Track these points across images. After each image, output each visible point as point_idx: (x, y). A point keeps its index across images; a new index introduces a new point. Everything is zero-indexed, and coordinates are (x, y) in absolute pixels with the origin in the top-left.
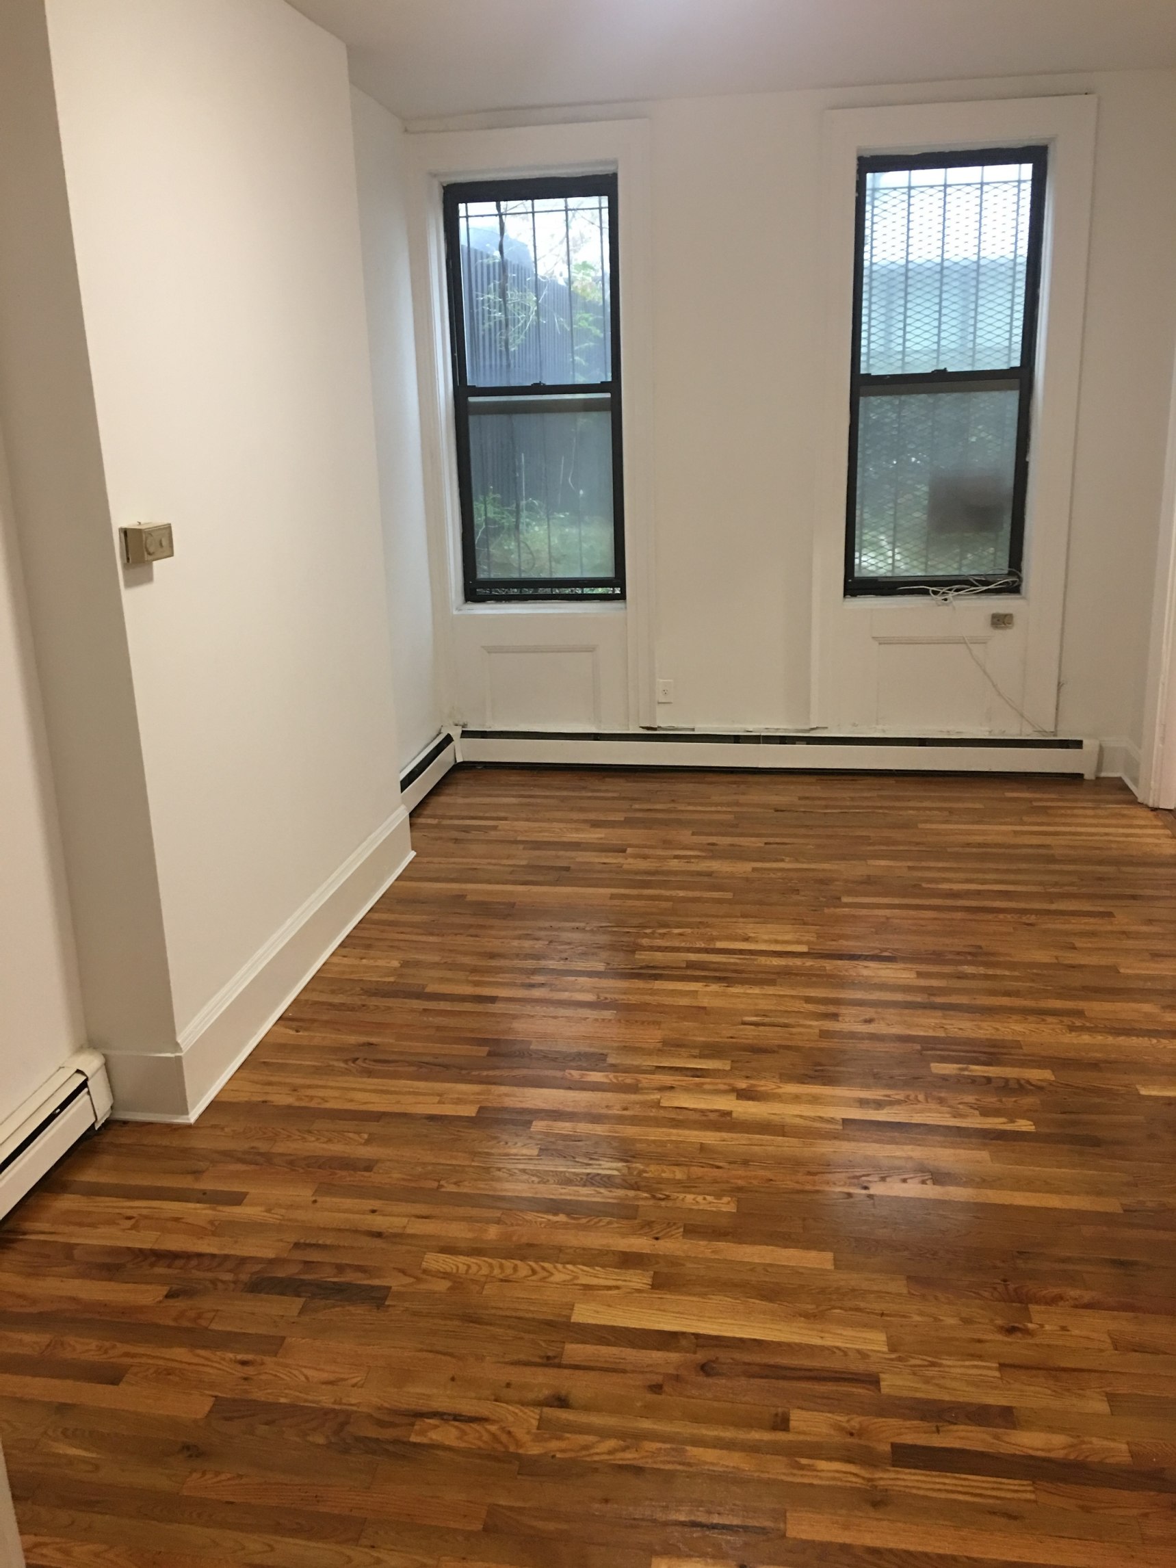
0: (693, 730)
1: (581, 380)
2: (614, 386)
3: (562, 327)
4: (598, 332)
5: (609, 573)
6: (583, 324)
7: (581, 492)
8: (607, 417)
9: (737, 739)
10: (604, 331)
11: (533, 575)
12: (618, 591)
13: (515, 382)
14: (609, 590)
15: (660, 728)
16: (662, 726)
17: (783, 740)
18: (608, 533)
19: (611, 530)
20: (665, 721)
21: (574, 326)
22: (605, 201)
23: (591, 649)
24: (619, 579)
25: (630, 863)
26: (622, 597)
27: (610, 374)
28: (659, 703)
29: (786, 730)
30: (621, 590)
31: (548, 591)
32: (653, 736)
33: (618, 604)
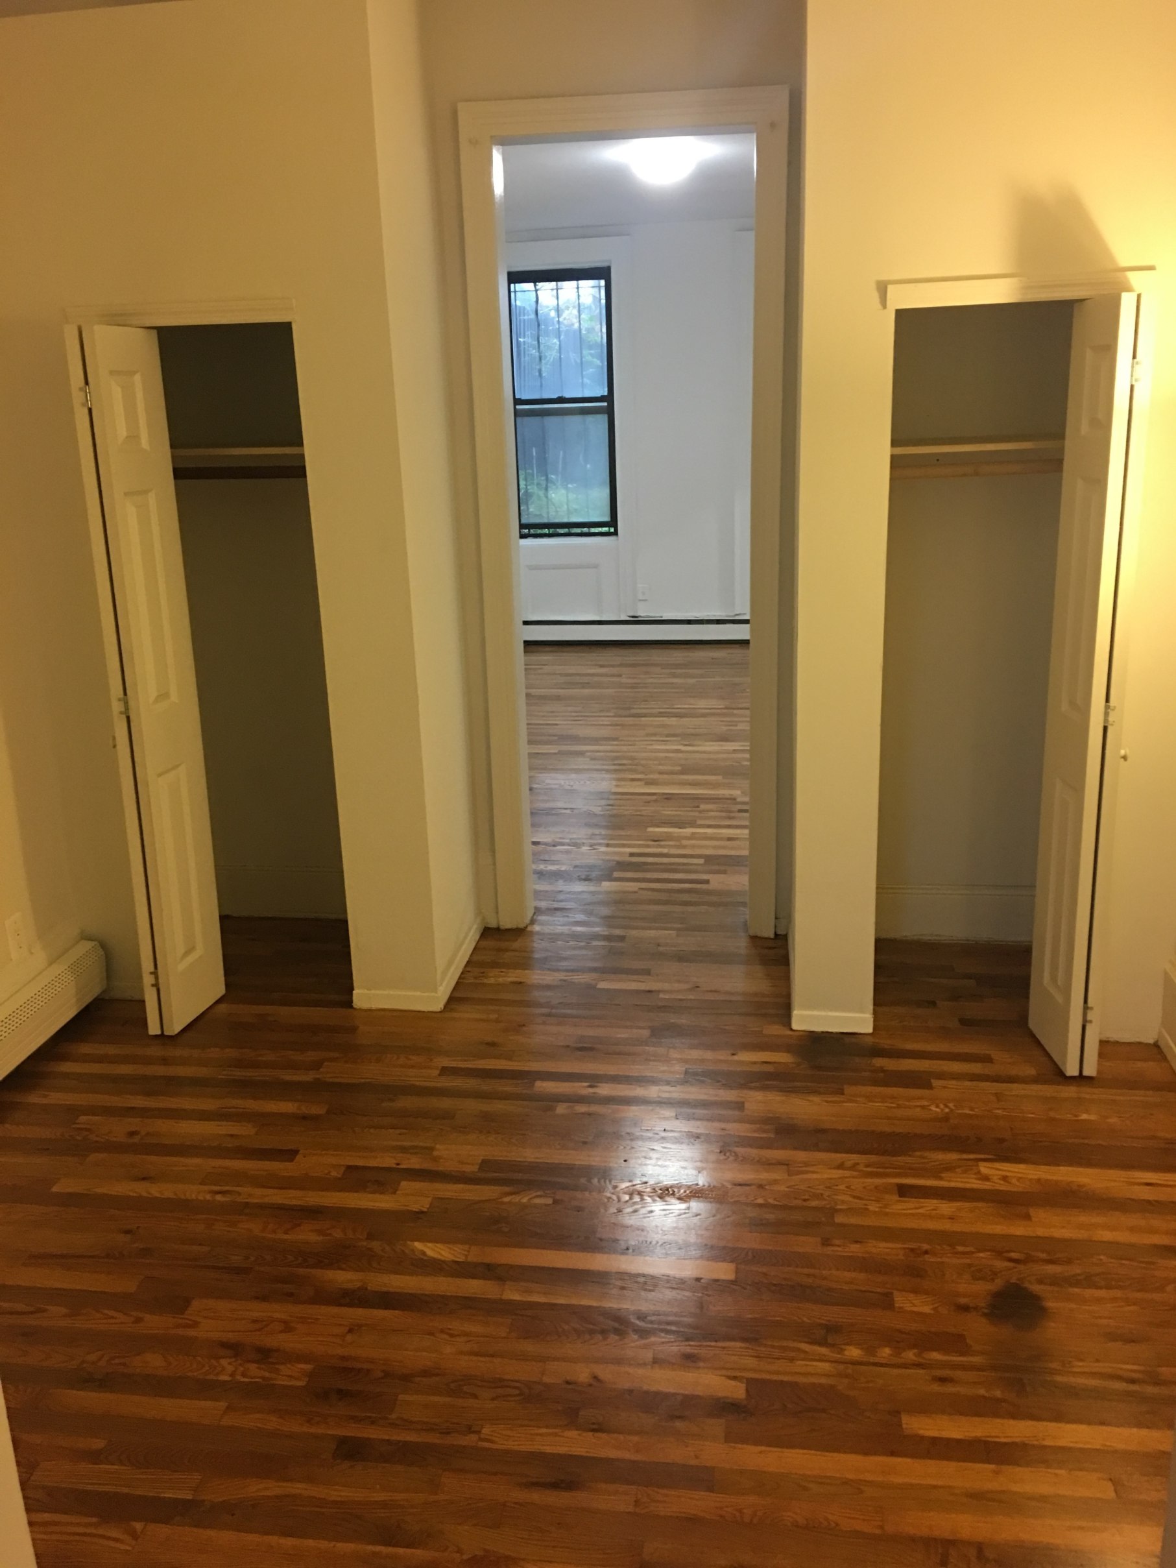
0: (662, 617)
1: (588, 394)
2: (609, 398)
3: (576, 362)
4: (598, 362)
5: (606, 518)
6: (589, 358)
7: (588, 466)
8: (603, 419)
9: (689, 622)
10: (602, 362)
11: (557, 520)
12: (612, 530)
13: (546, 396)
14: (605, 529)
15: (640, 616)
16: (642, 615)
17: (718, 622)
18: (606, 492)
19: (608, 491)
20: (643, 612)
21: (584, 359)
22: (603, 282)
23: (596, 566)
24: (613, 522)
25: (624, 680)
26: (616, 533)
27: (606, 389)
28: (640, 600)
29: (720, 616)
30: (615, 530)
31: (565, 530)
32: (636, 621)
33: (612, 538)
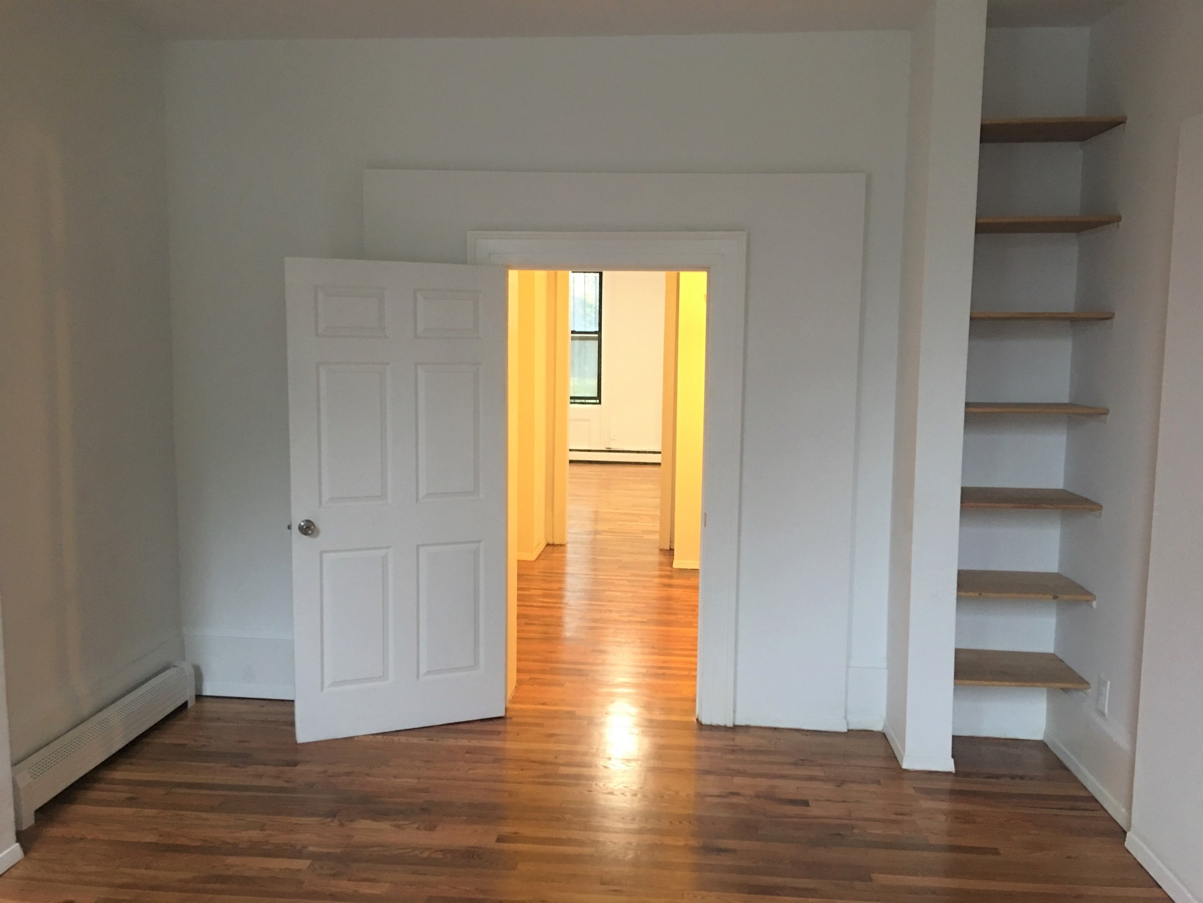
1: (589, 330)
2: (599, 332)
4: (594, 315)
5: (596, 393)
8: (596, 342)
12: (598, 401)
15: (612, 448)
18: (596, 381)
24: (599, 397)
26: (600, 403)
27: (598, 328)
32: (609, 451)
33: (599, 405)
